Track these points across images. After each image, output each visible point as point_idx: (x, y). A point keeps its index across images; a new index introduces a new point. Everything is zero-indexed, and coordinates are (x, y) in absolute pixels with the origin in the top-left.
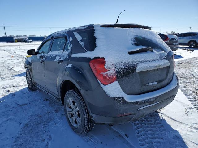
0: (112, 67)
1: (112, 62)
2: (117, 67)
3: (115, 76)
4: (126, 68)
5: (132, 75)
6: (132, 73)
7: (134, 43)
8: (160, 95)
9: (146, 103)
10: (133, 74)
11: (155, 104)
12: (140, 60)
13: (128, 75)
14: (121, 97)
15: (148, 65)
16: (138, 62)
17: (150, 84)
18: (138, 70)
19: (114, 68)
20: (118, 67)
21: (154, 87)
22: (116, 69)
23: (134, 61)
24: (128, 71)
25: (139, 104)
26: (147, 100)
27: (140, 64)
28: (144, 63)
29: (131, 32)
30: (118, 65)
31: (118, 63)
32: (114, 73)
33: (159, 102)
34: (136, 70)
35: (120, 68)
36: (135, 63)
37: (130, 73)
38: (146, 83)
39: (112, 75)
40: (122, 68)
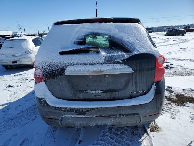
0: (40, 67)
1: (39, 61)
2: (43, 67)
3: (42, 76)
4: (52, 69)
5: (59, 77)
6: (60, 76)
7: (78, 42)
8: (97, 108)
9: (73, 111)
10: (62, 76)
11: (88, 116)
12: (71, 62)
13: (55, 77)
14: (43, 99)
15: (81, 69)
16: (68, 65)
17: (88, 92)
18: (66, 73)
19: (41, 68)
20: (45, 67)
21: (94, 96)
22: (43, 69)
23: (63, 63)
24: (55, 73)
25: (62, 111)
26: (74, 108)
27: (70, 67)
28: (76, 65)
29: (84, 28)
30: (45, 66)
31: (45, 63)
32: (41, 73)
33: (95, 116)
34: (65, 73)
35: (46, 68)
36: (64, 65)
37: (57, 75)
38: (82, 89)
39: (39, 74)
40: (49, 69)
